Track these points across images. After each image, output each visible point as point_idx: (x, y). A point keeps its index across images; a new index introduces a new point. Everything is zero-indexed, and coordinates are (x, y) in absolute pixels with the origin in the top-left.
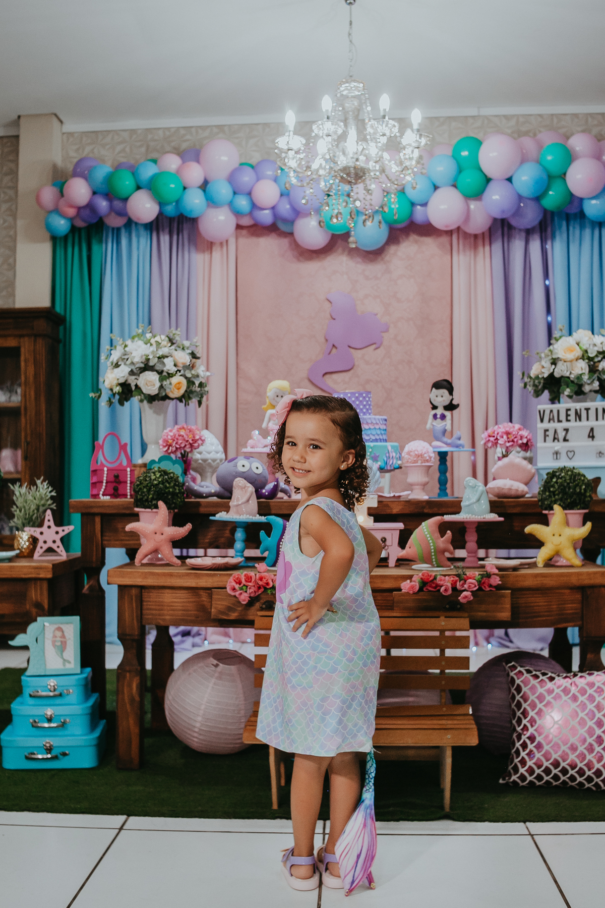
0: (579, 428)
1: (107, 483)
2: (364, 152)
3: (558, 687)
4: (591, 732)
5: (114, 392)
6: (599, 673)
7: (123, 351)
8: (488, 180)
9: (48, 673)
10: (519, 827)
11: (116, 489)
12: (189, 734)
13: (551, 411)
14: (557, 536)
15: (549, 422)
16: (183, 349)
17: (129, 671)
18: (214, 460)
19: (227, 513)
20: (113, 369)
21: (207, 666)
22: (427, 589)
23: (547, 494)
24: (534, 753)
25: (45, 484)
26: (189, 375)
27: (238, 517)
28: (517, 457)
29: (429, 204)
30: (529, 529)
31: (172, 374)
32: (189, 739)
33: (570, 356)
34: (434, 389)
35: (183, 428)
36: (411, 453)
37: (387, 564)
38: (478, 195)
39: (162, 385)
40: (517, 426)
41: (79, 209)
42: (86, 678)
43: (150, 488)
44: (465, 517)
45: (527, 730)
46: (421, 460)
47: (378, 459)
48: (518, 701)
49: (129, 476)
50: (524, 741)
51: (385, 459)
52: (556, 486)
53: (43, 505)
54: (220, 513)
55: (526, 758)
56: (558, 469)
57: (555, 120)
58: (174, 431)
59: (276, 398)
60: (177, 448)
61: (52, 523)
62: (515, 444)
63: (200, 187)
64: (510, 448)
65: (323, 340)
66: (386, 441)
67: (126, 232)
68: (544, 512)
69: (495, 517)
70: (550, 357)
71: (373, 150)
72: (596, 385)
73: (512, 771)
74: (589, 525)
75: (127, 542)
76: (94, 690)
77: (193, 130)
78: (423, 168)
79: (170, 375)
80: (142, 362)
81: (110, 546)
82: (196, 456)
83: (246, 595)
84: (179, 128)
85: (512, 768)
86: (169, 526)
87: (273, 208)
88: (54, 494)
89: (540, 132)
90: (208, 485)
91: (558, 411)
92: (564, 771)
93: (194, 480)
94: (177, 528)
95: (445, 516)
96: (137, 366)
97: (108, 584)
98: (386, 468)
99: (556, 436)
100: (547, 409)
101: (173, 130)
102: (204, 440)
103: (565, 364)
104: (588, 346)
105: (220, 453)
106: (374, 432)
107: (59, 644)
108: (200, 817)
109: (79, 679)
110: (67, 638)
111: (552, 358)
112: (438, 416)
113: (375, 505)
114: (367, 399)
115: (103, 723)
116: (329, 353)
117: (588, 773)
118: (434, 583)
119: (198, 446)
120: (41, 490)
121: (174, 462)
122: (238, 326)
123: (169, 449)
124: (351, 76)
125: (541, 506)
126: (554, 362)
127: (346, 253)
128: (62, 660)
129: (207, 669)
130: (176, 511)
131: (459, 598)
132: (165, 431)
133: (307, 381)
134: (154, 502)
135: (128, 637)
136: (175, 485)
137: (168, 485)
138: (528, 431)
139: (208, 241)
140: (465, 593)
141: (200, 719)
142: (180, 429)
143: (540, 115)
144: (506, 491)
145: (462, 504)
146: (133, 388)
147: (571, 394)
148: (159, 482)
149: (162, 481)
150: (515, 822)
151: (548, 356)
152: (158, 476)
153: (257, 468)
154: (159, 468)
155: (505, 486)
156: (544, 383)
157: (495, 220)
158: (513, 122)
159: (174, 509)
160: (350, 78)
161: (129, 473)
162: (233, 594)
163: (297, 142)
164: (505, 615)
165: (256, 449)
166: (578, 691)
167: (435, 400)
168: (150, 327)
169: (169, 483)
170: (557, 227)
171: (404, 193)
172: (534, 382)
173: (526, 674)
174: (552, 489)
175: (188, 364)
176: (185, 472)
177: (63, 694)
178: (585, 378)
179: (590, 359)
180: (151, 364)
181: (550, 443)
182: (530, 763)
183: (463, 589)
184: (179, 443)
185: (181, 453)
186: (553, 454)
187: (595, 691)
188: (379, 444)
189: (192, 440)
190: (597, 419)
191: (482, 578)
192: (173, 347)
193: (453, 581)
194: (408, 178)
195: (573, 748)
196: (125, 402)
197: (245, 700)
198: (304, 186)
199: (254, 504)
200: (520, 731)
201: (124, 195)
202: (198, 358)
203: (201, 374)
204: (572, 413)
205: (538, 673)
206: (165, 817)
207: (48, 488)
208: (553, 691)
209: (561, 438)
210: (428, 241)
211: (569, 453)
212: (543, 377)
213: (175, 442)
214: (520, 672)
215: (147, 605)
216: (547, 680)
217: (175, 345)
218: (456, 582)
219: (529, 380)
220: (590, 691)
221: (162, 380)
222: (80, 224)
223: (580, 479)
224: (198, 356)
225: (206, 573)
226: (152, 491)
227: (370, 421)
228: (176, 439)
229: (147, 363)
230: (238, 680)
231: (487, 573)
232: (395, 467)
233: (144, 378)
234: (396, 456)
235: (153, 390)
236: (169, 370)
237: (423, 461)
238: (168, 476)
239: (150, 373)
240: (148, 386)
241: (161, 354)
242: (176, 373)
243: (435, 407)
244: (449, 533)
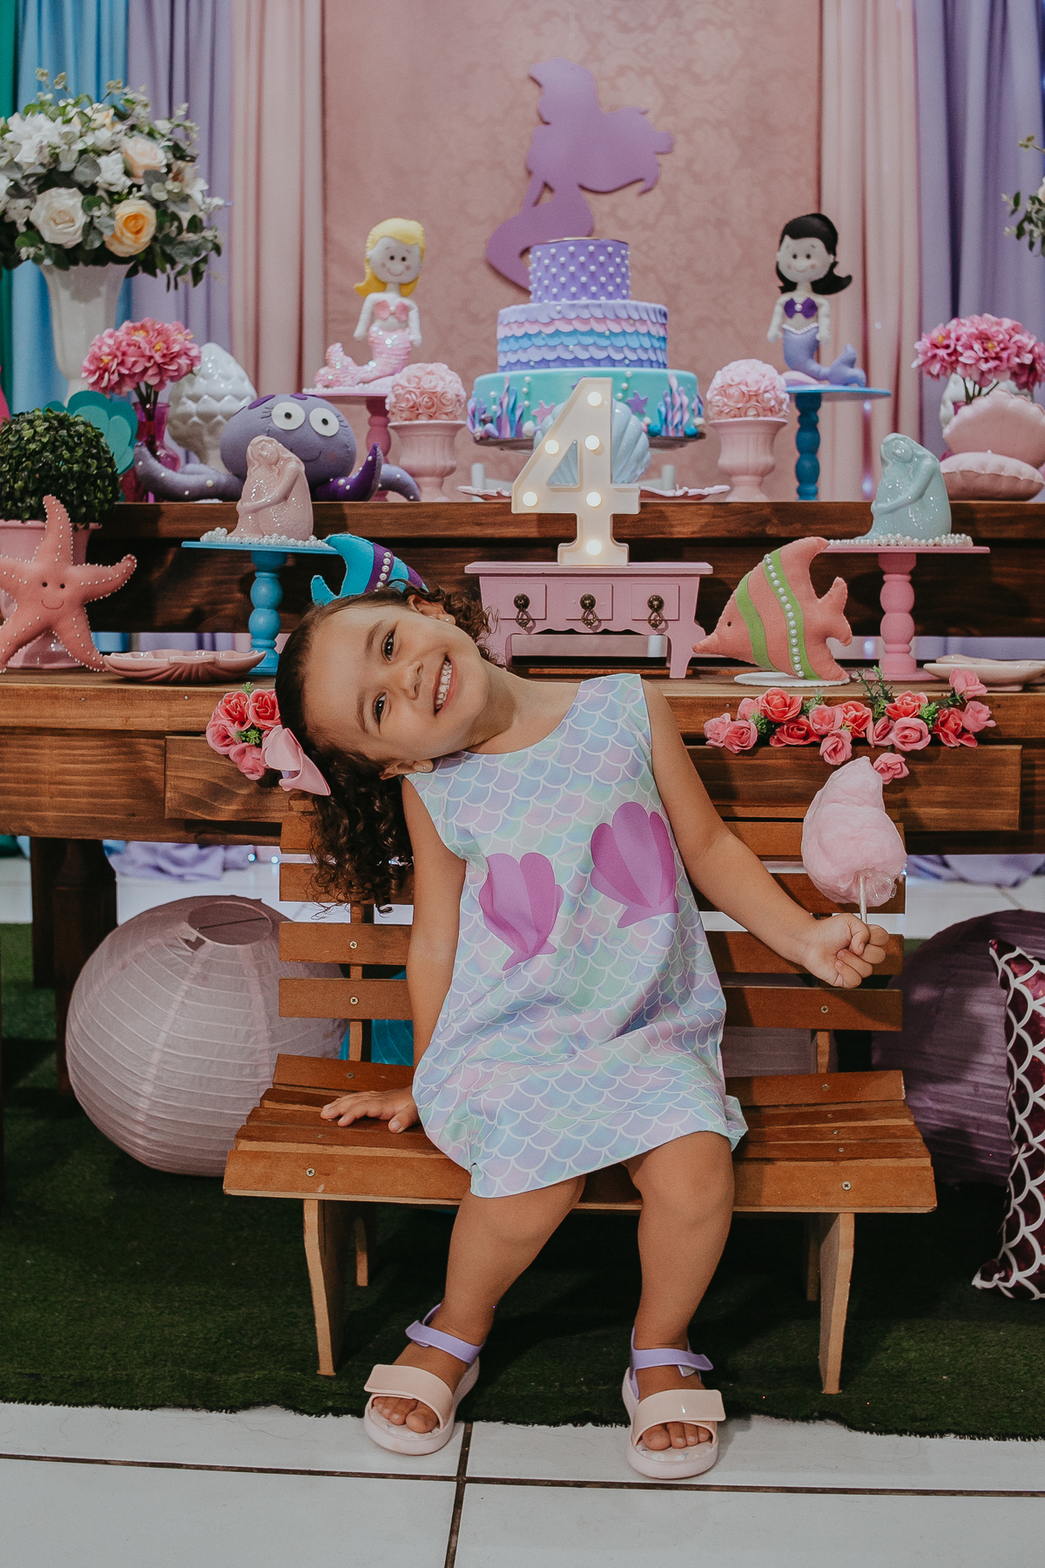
16: (151, 135)
21: (170, 946)
22: (779, 741)
26: (161, 196)
31: (117, 193)
32: (124, 1139)
34: (787, 238)
35: (143, 327)
36: (731, 391)
37: (665, 672)
39: (92, 218)
40: (1007, 323)
43: (19, 463)
46: (756, 408)
47: (645, 409)
51: (663, 410)
54: (210, 533)
58: (118, 335)
59: (389, 263)
60: (120, 375)
62: (1005, 365)
64: (989, 377)
66: (665, 366)
69: (965, 544)
79: (115, 198)
80: (41, 164)
83: (257, 753)
86: (75, 564)
90: (200, 471)
93: (169, 460)
94: (98, 569)
96: (29, 173)
98: (663, 434)
102: (198, 358)
106: (634, 343)
112: (798, 307)
113: (635, 510)
114: (618, 259)
116: (536, 203)
118: (800, 725)
121: (113, 412)
122: (329, 145)
123: (101, 377)
129: (172, 954)
130: (93, 525)
132: (98, 336)
134: (31, 501)
136: (87, 454)
137: (66, 454)
138: (1039, 336)
140: (890, 756)
141: (147, 1088)
142: (136, 329)
144: (985, 482)
146: (22, 229)
148: (44, 446)
149: (52, 442)
152: (41, 430)
153: (325, 422)
155: (983, 467)
159: (86, 519)
162: (222, 750)
164: (1004, 816)
165: (335, 388)
167: (789, 267)
169: (71, 450)
175: (162, 170)
180: (65, 166)
184: (129, 365)
185: (138, 392)
188: (647, 370)
189: (164, 356)
191: (937, 711)
192: (123, 128)
199: (302, 508)
202: (189, 158)
203: (196, 197)
213: (116, 361)
217: (129, 123)
219: (1037, 206)
221: (87, 207)
224: (190, 151)
225: (153, 691)
226: (23, 470)
227: (623, 315)
228: (119, 354)
229: (55, 168)
230: (255, 986)
231: (953, 695)
232: (689, 431)
233: (47, 202)
234: (688, 406)
235: (68, 233)
236: (111, 185)
237: (761, 410)
238: (69, 431)
239: (63, 191)
240: (57, 224)
241: (90, 143)
242: (130, 192)
243: (788, 286)
244: (839, 586)
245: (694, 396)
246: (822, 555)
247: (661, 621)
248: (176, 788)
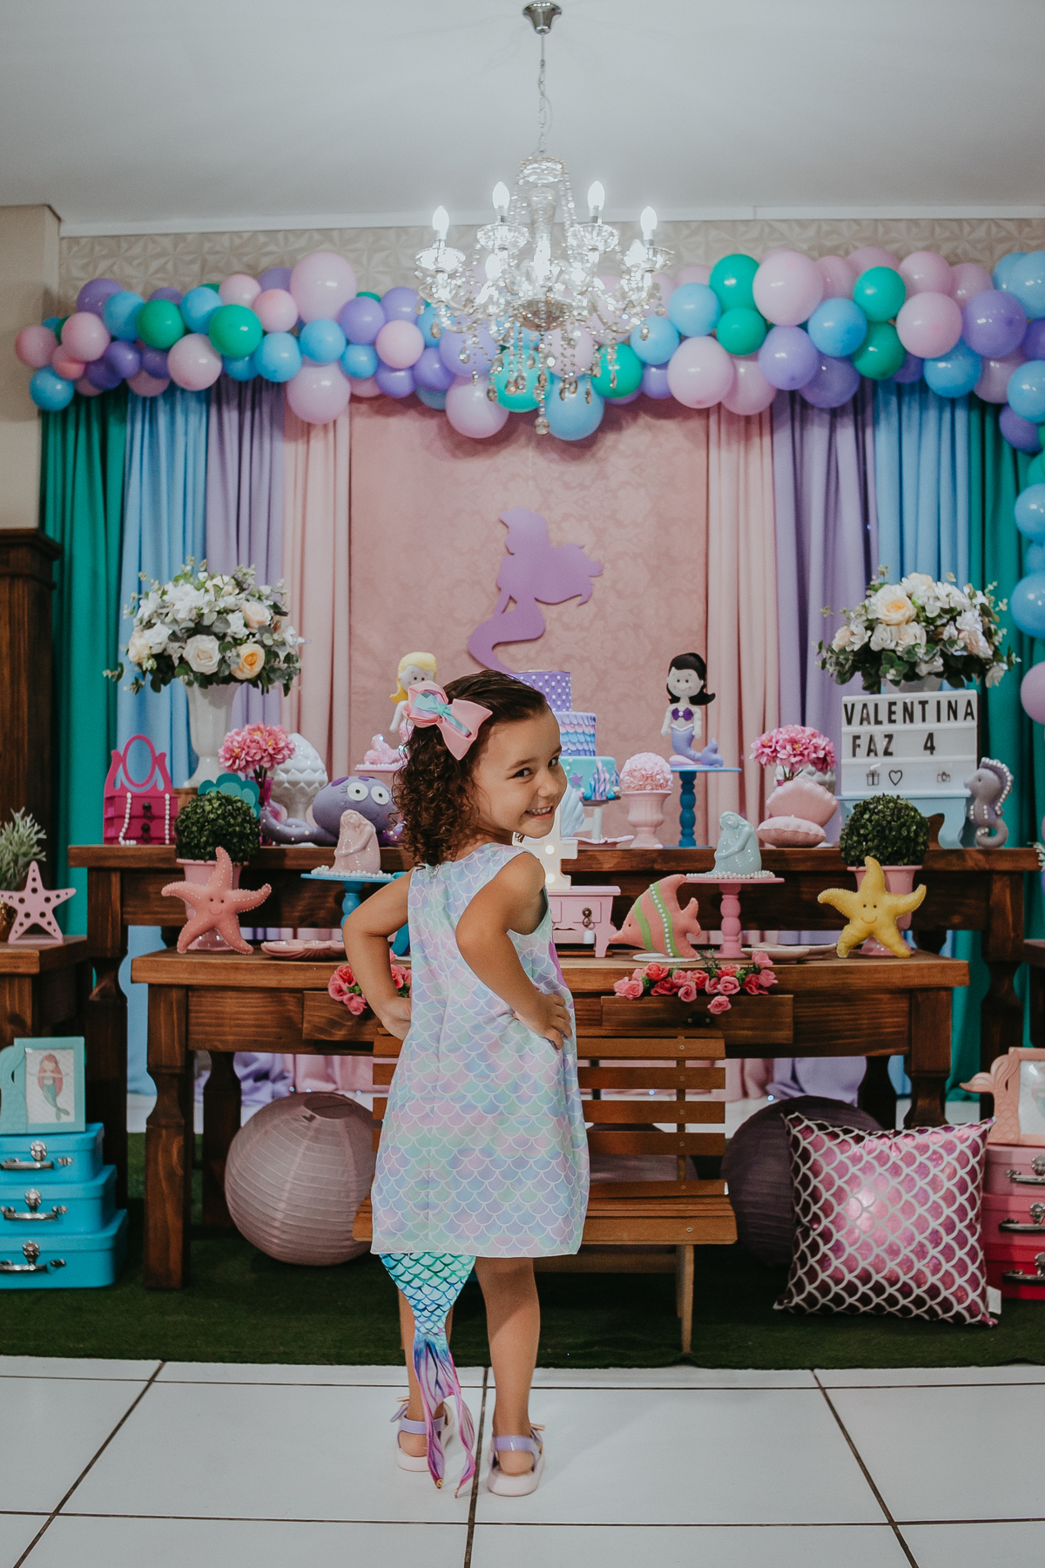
0: (909, 733)
1: (130, 818)
2: (561, 278)
3: (869, 1153)
4: (921, 1224)
5: (144, 668)
6: (936, 1129)
7: (160, 600)
8: (769, 327)
9: (30, 1131)
10: (803, 1377)
11: (146, 829)
12: (265, 1231)
13: (865, 706)
14: (870, 907)
15: (861, 723)
16: (259, 598)
17: (166, 1127)
18: (309, 784)
19: (330, 868)
20: (142, 630)
21: (295, 1120)
22: (656, 992)
23: (855, 838)
24: (830, 1259)
25: (28, 819)
26: (269, 642)
27: (347, 874)
28: (808, 780)
29: (671, 365)
30: (825, 896)
31: (240, 639)
32: (266, 1240)
33: (896, 616)
34: (673, 668)
35: (259, 729)
36: (635, 774)
37: (593, 953)
38: (752, 352)
39: (224, 657)
40: (813, 731)
41: (88, 365)
42: (95, 1139)
43: (204, 826)
44: (720, 876)
45: (819, 1221)
46: (651, 785)
47: (581, 783)
48: (805, 1175)
49: (168, 807)
50: (814, 1239)
51: (593, 783)
52: (870, 827)
53: (25, 855)
54: (319, 868)
55: (817, 1267)
56: (873, 799)
57: (881, 230)
58: (243, 734)
59: (414, 682)
60: (247, 762)
61: (39, 884)
62: (806, 758)
63: (291, 332)
64: (797, 766)
65: (494, 589)
66: (593, 753)
67: (166, 403)
68: (851, 869)
69: (770, 877)
70: (865, 618)
71: (577, 274)
72: (939, 663)
73: (794, 1290)
74: (922, 889)
75: (165, 916)
76: (107, 1160)
77: (280, 236)
78: (660, 305)
79: (237, 642)
80: (191, 620)
81: (135, 923)
82: (280, 775)
83: (359, 999)
84: (256, 232)
85: (794, 1285)
86: (233, 888)
87: (412, 368)
88: (42, 836)
89: (856, 248)
90: (299, 824)
91: (876, 705)
92: (878, 1289)
93: (276, 815)
94: (247, 892)
95: (688, 875)
96: (183, 625)
97: (133, 982)
98: (593, 799)
99: (872, 747)
100: (858, 701)
101: (246, 236)
102: (293, 749)
103: (889, 628)
104: (926, 600)
105: (321, 771)
106: (575, 739)
107: (50, 1082)
108: (282, 1362)
109: (83, 1140)
110: (63, 1073)
111: (868, 620)
112: (681, 714)
113: (575, 856)
114: (564, 684)
115: (123, 1212)
116: (504, 611)
117: (917, 1291)
118: (667, 982)
119: (284, 760)
120: (21, 829)
121: (243, 785)
122: (353, 567)
123: (234, 762)
124: (541, 151)
125: (845, 859)
126: (871, 626)
127: (533, 444)
128: (54, 1110)
129: (296, 1124)
130: (245, 863)
131: (709, 1006)
132: (229, 734)
133: (466, 657)
134: (209, 849)
135: (164, 1071)
136: (244, 820)
137: (232, 821)
138: (828, 739)
139: (303, 422)
140: (718, 999)
142: (254, 730)
143: (857, 222)
144: (788, 836)
145: (716, 855)
146: (176, 662)
147: (897, 679)
148: (219, 816)
149: (223, 814)
150: (797, 1368)
151: (861, 615)
152: (216, 805)
153: (380, 795)
154: (218, 792)
155: (787, 826)
156: (853, 661)
157: (779, 392)
158: (811, 232)
159: (242, 860)
160: (541, 154)
161: (168, 802)
162: (338, 998)
163: (452, 259)
164: (784, 1035)
165: (379, 765)
166: (901, 1159)
167: (675, 687)
168: (205, 561)
169: (234, 818)
170: (881, 405)
171: (629, 346)
172: (838, 658)
173: (817, 1132)
174: (862, 832)
175: (269, 623)
176: (262, 801)
177: (56, 1165)
178: (921, 651)
179: (930, 621)
180: (206, 622)
181: (862, 758)
182: (822, 1276)
183: (716, 991)
184: (252, 755)
185: (255, 771)
186: (868, 776)
187: (928, 1158)
188: (583, 758)
189: (274, 749)
190: (939, 720)
191: (745, 974)
192: (243, 595)
193: (698, 978)
194: (636, 321)
195: (893, 1251)
196: (162, 686)
197: (358, 1175)
198: (462, 332)
199: (374, 853)
200: (808, 1224)
201: (163, 343)
202: (285, 614)
203: (290, 640)
204: (899, 709)
205: (836, 1130)
206: (223, 1361)
207: (33, 825)
208: (860, 1159)
209: (880, 750)
210: (669, 425)
211: (892, 774)
212: (853, 651)
214: (808, 1127)
215: (197, 1018)
216: (851, 1141)
217: (247, 592)
218: (705, 979)
219: (830, 654)
220: (920, 1159)
221: (223, 648)
222: (89, 390)
223: (907, 815)
224: (284, 609)
225: (294, 965)
226: (206, 830)
227: (567, 721)
228: (246, 748)
229: (199, 622)
230: (347, 1143)
231: (754, 966)
232: (609, 796)
233: (194, 645)
234: (610, 779)
235: (209, 666)
236: (235, 633)
237: (654, 786)
238: (233, 806)
239: (204, 637)
240: (201, 659)
241: (222, 607)
242: (248, 638)
243: (675, 699)
244: (694, 902)
245: (613, 772)
246: (685, 883)
247: (590, 924)
248: (309, 1022)
